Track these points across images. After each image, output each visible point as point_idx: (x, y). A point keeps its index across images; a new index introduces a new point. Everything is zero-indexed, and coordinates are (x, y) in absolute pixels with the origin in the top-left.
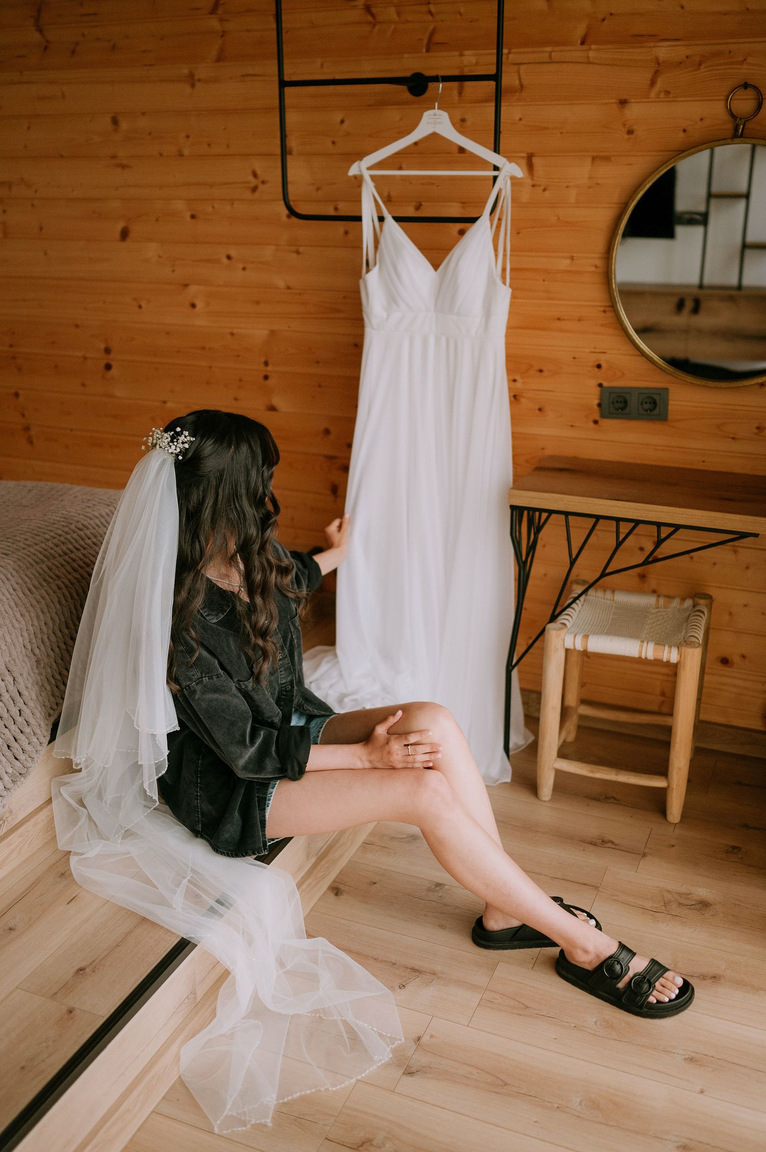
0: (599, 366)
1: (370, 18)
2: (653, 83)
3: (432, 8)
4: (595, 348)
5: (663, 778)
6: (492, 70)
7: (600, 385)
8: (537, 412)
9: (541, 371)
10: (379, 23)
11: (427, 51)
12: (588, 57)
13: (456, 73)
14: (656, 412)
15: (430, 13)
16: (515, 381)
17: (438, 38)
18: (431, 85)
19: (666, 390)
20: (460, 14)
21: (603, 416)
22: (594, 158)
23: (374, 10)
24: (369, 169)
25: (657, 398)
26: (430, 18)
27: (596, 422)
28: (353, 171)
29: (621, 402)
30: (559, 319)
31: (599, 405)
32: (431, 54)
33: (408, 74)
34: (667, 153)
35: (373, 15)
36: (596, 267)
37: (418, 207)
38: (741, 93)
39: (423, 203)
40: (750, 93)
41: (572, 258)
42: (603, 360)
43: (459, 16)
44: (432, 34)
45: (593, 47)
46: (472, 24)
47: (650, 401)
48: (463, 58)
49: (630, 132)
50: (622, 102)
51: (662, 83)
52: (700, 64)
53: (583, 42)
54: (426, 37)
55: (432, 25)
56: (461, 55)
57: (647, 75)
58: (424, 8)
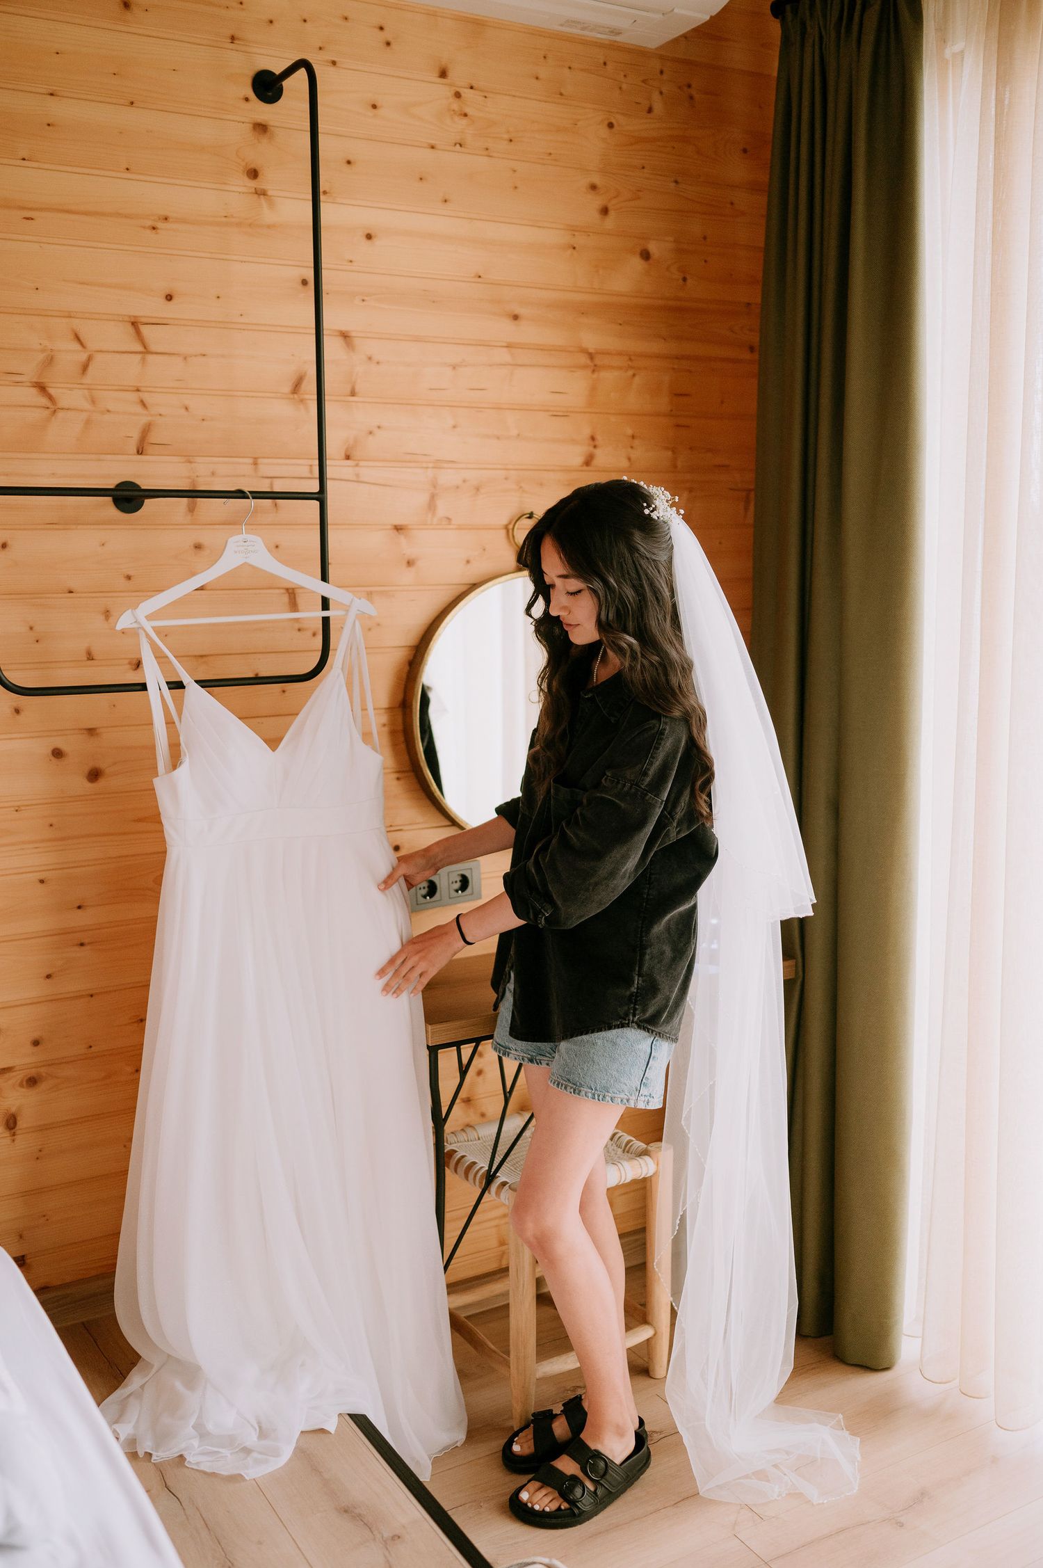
0: (396, 848)
1: (44, 401)
2: (431, 506)
3: (146, 397)
4: (391, 826)
5: (647, 1326)
6: (314, 487)
10: (62, 409)
11: (140, 451)
12: (357, 475)
13: (184, 485)
14: (468, 890)
15: (142, 403)
17: (154, 437)
18: (147, 500)
20: (187, 409)
22: (371, 594)
23: (52, 391)
24: (149, 618)
25: (467, 874)
26: (139, 409)
28: (125, 621)
29: (424, 888)
32: (142, 458)
33: (111, 483)
34: (455, 586)
35: (50, 398)
36: (384, 725)
37: (138, 666)
38: (524, 522)
42: (403, 838)
43: (183, 411)
44: (146, 431)
45: (362, 463)
46: (205, 423)
47: (459, 879)
48: (193, 465)
49: (410, 563)
50: (398, 528)
51: (442, 509)
52: (478, 489)
53: (348, 458)
54: (136, 435)
55: (144, 420)
56: (190, 462)
57: (423, 498)
58: (133, 396)
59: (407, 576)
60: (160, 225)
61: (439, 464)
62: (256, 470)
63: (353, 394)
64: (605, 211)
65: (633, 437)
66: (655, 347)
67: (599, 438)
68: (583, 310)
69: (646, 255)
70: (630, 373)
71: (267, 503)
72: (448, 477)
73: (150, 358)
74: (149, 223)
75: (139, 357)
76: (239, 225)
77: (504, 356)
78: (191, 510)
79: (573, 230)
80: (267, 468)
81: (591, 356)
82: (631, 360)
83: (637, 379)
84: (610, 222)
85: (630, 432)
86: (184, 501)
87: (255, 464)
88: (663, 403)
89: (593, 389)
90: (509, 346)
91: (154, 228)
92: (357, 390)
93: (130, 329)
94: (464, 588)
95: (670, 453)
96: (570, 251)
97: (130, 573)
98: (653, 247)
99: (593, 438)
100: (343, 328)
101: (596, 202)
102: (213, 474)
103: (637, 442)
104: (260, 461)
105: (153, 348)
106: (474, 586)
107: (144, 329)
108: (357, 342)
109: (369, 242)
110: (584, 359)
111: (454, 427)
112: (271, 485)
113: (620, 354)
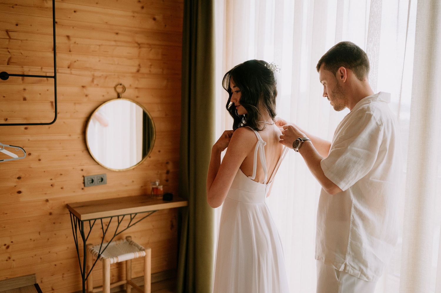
0: (82, 170)
2: (93, 81)
3: (10, 50)
4: (81, 164)
6: (53, 75)
7: (84, 176)
8: (61, 189)
9: (61, 175)
11: (8, 64)
12: (71, 73)
13: (20, 73)
14: (103, 182)
15: (9, 51)
16: (51, 179)
17: (12, 60)
18: (10, 77)
19: (105, 174)
20: (22, 53)
21: (85, 186)
22: (75, 103)
25: (103, 177)
26: (8, 53)
27: (83, 189)
29: (90, 181)
30: (67, 156)
31: (84, 183)
32: (9, 66)
34: (99, 102)
36: (79, 138)
37: (6, 120)
38: (119, 86)
39: (8, 119)
40: (121, 86)
41: (70, 135)
42: (84, 167)
43: (21, 54)
44: (10, 59)
45: (72, 69)
46: (27, 57)
47: (100, 178)
48: (23, 68)
49: (86, 96)
50: (83, 87)
51: (95, 82)
52: (106, 77)
53: (69, 68)
54: (7, 60)
55: (9, 56)
56: (23, 67)
57: (90, 79)
58: (6, 50)
59: (85, 99)
60: (14, 6)
61: (95, 70)
62: (42, 70)
63: (70, 51)
64: (143, 8)
65: (151, 65)
66: (157, 42)
67: (141, 65)
68: (137, 33)
69: (154, 19)
70: (150, 49)
71: (45, 79)
72: (97, 74)
73: (11, 40)
74: (12, 6)
75: (8, 40)
76: (37, 7)
77: (113, 43)
78: (23, 80)
79: (134, 12)
80: (43, 70)
81: (139, 44)
82: (150, 46)
83: (153, 51)
84: (144, 11)
85: (150, 64)
86: (21, 77)
87: (42, 68)
88: (160, 57)
89: (139, 53)
90: (115, 41)
91: (13, 7)
92: (71, 50)
93: (6, 33)
94: (102, 103)
95: (161, 70)
96: (132, 18)
97: (5, 96)
98: (156, 17)
99: (139, 65)
100: (68, 34)
101: (140, 5)
102: (29, 71)
103: (152, 67)
104: (43, 68)
105: (12, 37)
106: (104, 102)
107: (10, 33)
108: (71, 38)
109: (75, 13)
110: (136, 45)
111: (99, 61)
112: (46, 74)
113: (148, 44)
